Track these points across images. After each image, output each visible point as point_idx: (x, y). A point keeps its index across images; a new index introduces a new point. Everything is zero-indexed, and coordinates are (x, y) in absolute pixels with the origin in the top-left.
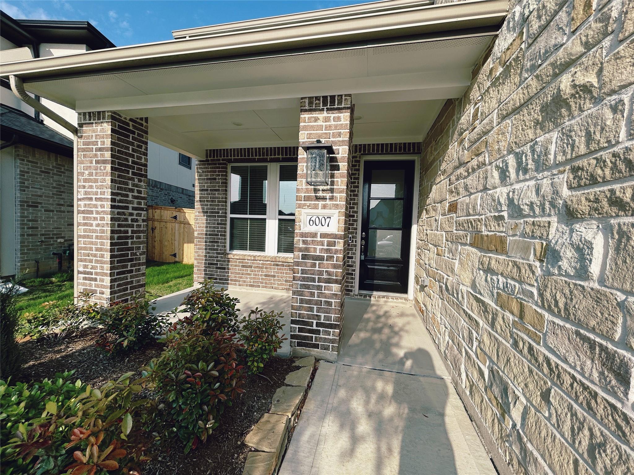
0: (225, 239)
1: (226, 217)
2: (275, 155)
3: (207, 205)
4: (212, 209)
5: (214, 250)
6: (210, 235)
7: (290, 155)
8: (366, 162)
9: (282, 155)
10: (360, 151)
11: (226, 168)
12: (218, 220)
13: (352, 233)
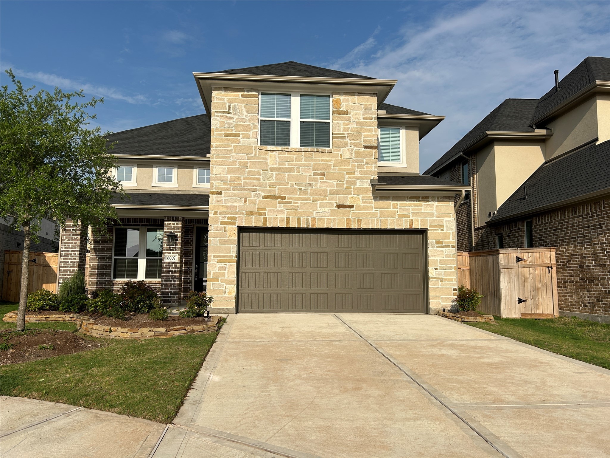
0: (111, 272)
1: (111, 258)
2: (144, 223)
3: (99, 251)
4: (102, 253)
5: (103, 278)
6: (100, 269)
7: (154, 223)
8: (197, 227)
9: (149, 223)
10: (193, 223)
11: (112, 229)
12: (106, 260)
13: (189, 265)
